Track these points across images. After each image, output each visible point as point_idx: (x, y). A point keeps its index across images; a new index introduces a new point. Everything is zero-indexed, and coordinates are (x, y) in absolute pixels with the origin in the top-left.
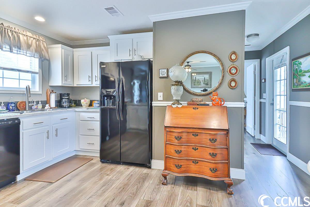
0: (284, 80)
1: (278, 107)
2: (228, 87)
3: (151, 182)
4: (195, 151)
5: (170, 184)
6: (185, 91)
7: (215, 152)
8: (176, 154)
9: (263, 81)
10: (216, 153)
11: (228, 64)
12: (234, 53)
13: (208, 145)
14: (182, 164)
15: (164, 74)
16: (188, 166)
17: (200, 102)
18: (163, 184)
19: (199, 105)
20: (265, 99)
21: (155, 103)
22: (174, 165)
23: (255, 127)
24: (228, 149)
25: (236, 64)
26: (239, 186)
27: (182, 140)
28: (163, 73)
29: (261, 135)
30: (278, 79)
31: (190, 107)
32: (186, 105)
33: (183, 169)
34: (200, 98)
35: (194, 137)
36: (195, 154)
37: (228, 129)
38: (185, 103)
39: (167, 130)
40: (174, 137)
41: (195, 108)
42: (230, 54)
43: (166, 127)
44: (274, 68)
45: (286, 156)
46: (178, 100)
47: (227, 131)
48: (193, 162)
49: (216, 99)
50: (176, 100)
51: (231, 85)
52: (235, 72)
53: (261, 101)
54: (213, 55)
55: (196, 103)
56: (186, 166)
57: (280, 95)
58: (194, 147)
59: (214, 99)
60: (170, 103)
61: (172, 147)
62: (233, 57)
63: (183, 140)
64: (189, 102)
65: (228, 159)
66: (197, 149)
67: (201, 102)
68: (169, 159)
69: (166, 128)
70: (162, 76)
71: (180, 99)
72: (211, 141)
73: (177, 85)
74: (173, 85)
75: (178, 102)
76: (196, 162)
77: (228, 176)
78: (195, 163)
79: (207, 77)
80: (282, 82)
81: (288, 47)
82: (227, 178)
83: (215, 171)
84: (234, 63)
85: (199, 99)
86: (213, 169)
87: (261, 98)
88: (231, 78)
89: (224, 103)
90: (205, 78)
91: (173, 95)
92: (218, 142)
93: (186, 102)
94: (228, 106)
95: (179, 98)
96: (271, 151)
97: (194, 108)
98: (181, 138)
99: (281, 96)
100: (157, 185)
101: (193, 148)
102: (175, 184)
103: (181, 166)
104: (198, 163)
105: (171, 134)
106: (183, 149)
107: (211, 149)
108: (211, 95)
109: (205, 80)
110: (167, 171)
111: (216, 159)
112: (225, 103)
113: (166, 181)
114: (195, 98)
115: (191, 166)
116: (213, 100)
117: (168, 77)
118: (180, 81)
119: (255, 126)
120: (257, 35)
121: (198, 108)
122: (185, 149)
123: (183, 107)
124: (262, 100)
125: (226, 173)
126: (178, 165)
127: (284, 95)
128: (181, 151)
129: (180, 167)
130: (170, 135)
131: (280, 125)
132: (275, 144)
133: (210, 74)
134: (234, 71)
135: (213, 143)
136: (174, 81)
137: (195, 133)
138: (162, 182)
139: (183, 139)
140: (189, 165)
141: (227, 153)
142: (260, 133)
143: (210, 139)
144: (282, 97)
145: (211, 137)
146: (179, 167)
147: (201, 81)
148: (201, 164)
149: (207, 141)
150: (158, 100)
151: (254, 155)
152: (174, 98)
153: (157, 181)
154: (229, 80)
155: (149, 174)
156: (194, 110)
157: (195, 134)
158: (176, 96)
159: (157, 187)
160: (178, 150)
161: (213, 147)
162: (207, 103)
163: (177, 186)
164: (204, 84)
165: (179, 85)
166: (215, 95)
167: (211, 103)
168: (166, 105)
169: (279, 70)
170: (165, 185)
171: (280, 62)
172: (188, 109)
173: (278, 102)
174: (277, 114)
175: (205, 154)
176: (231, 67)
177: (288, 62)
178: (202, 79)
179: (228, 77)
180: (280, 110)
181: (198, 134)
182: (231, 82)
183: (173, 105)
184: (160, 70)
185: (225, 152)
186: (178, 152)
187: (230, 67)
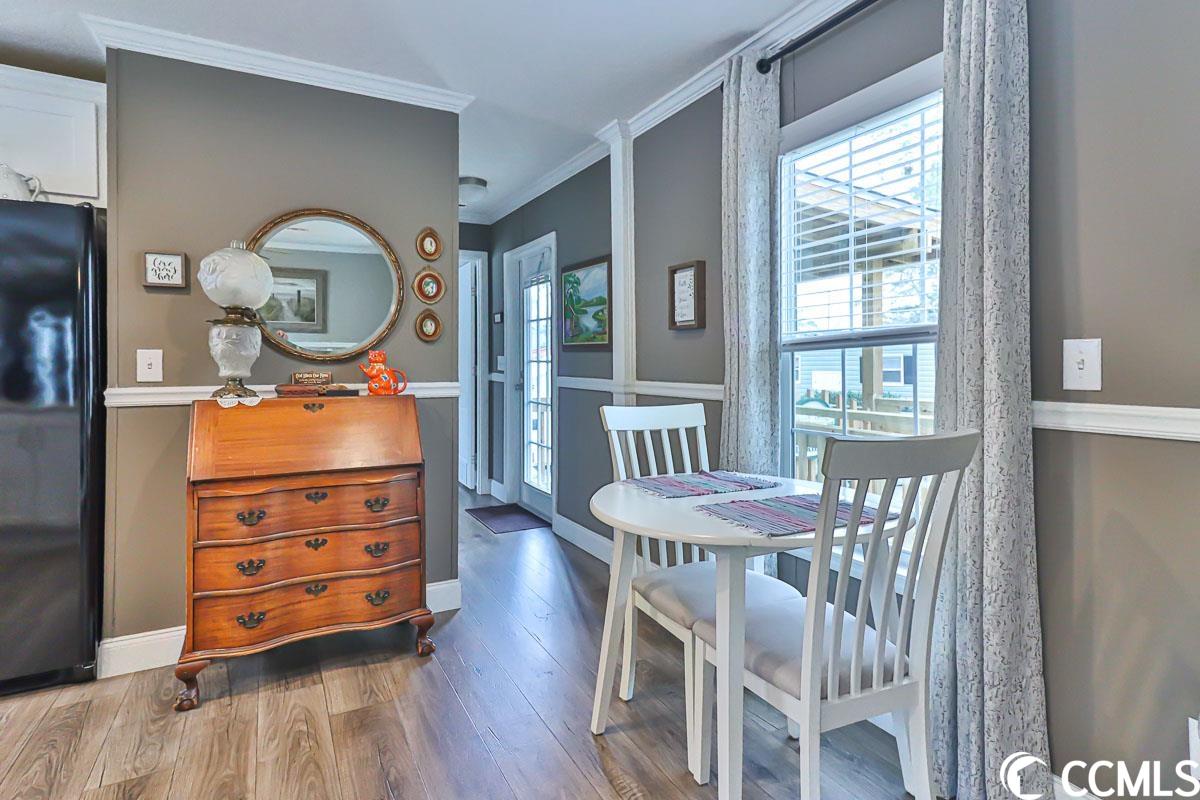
0: (547, 319)
1: (533, 395)
2: (413, 333)
3: (118, 722)
4: (316, 549)
5: (209, 700)
6: (269, 346)
7: (382, 541)
8: (245, 578)
9: (497, 318)
10: (387, 541)
11: (414, 265)
12: (431, 234)
13: (361, 521)
14: (267, 606)
15: (170, 274)
16: (290, 607)
17: (323, 383)
18: (180, 709)
19: (324, 395)
20: (502, 372)
21: (121, 395)
22: (232, 619)
23: (476, 459)
24: (420, 522)
25: (437, 268)
26: (447, 627)
27: (266, 521)
28: (165, 269)
29: (493, 481)
30: (534, 316)
31: (291, 404)
32: (275, 395)
33: (269, 625)
34: (324, 373)
35: (312, 503)
36: (315, 561)
37: (420, 461)
38: (266, 391)
39: (203, 493)
40: (232, 516)
41: (314, 405)
42: (421, 237)
43: (194, 483)
44: (523, 286)
45: (549, 525)
46: (241, 380)
47: (418, 468)
48: (309, 591)
49: (380, 371)
50: (234, 380)
51: (425, 329)
52: (435, 290)
53: (494, 379)
54: (369, 229)
55: (313, 388)
56: (284, 609)
57: (538, 362)
58: (312, 538)
59: (374, 372)
60: (204, 392)
61: (225, 555)
62: (429, 245)
63: (270, 520)
64: (282, 386)
65: (421, 552)
66: (324, 542)
67: (328, 384)
68: (209, 603)
69: (199, 487)
70: (161, 281)
71: (249, 374)
72: (370, 507)
73: (235, 322)
74: (217, 322)
75: (238, 386)
76: (316, 588)
77: (421, 602)
78: (316, 593)
79: (308, 288)
80: (543, 324)
81: (553, 234)
82: (418, 610)
83: (384, 598)
84: (431, 264)
85: (323, 375)
86: (378, 594)
87: (491, 370)
88: (422, 310)
89: (405, 386)
90: (299, 292)
91: (217, 360)
92: (392, 507)
93: (272, 387)
94: (418, 394)
95: (245, 373)
96: (517, 519)
97: (307, 407)
98: (262, 515)
99: (541, 364)
100: (154, 721)
101: (308, 544)
102: (235, 692)
103: (263, 614)
104: (325, 588)
105: (221, 506)
106: (268, 554)
107: (373, 532)
108: (364, 361)
109: (299, 301)
110: (199, 653)
111: (388, 560)
112: (409, 385)
113: (193, 693)
114: (306, 373)
115: (303, 605)
116: (372, 378)
117: (188, 286)
118: (247, 309)
119: (476, 456)
120: (483, 183)
121: (321, 406)
122: (279, 552)
123: (264, 404)
124: (495, 377)
125: (415, 595)
126: (251, 616)
127: (547, 362)
128: (263, 562)
129: (259, 621)
130: (216, 511)
131: (539, 445)
132: (526, 500)
133: (322, 278)
134: (431, 289)
135: (378, 511)
136: (224, 306)
137: (314, 491)
138: (178, 702)
139: (269, 517)
140: (293, 604)
141: (418, 536)
142: (491, 476)
143: (367, 502)
144: (543, 366)
145: (371, 493)
146: (251, 621)
147: (284, 304)
148: (335, 591)
149: (357, 511)
150: (138, 380)
151: (477, 539)
152: (224, 372)
153: (143, 711)
154: (418, 314)
155: (96, 702)
156: (308, 414)
157: (317, 493)
158: (234, 364)
159: (152, 728)
160: (251, 562)
161: (378, 525)
162: (350, 386)
163: (244, 696)
164: (296, 315)
165: (246, 323)
166: (376, 362)
167: (366, 386)
168: (188, 400)
169: (534, 289)
170: (192, 707)
171: (536, 269)
172: (287, 409)
173: (534, 382)
174: (532, 414)
175: (354, 552)
176: (424, 273)
177: (552, 274)
178: (289, 298)
179: (415, 307)
180: (538, 404)
181: (325, 491)
182: (423, 320)
183: (219, 400)
184: (150, 258)
185: (412, 533)
186: (251, 568)
187: (418, 274)
